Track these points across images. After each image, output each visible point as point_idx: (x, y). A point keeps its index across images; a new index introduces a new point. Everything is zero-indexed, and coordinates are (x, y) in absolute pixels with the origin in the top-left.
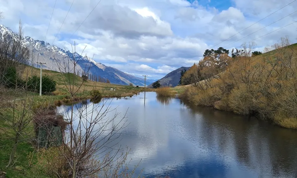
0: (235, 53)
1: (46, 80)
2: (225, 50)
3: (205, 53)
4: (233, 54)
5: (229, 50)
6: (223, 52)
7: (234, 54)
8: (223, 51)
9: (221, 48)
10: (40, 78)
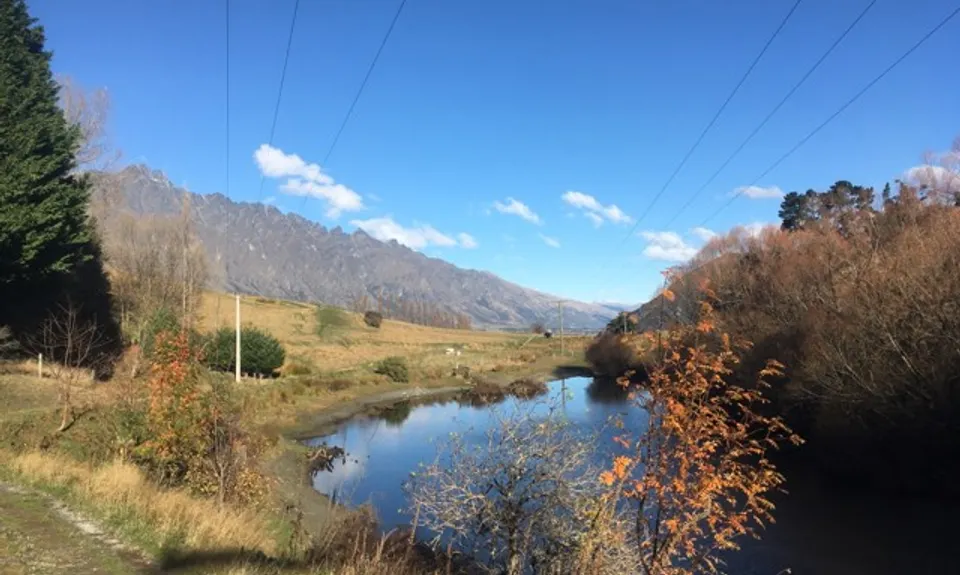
0: (895, 198)
1: (253, 338)
2: (857, 190)
3: (782, 206)
4: (888, 202)
5: (872, 189)
6: (851, 197)
7: (894, 201)
8: (852, 194)
9: (842, 184)
10: (235, 332)
